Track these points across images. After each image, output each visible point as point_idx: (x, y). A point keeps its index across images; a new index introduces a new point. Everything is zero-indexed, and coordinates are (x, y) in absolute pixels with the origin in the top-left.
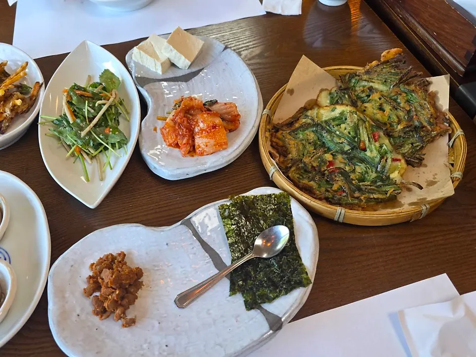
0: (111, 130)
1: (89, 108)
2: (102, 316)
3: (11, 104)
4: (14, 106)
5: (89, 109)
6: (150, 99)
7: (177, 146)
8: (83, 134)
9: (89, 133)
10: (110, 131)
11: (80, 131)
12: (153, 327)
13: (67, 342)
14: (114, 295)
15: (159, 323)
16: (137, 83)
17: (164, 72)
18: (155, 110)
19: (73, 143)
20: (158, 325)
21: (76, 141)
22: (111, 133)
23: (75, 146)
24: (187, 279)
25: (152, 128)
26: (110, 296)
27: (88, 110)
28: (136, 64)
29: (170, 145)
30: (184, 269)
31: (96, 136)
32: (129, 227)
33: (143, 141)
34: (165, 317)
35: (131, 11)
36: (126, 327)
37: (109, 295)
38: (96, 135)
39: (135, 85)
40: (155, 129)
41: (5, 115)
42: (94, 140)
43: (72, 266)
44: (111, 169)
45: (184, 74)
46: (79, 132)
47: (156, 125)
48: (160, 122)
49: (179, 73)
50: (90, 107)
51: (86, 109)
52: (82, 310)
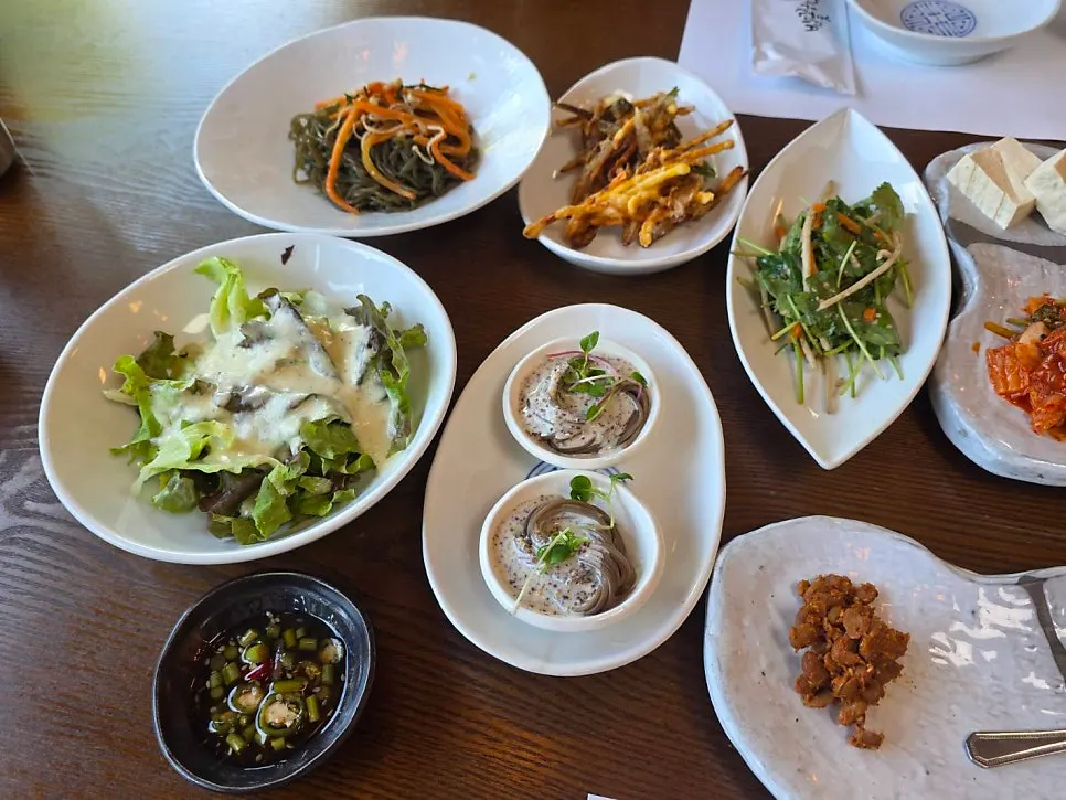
0: (879, 315)
1: (853, 256)
2: (811, 699)
3: (691, 196)
4: (694, 202)
5: (854, 260)
6: (976, 279)
7: (1023, 402)
8: (823, 305)
9: (834, 308)
10: (875, 318)
11: (821, 298)
12: (914, 774)
13: (743, 719)
14: (859, 672)
15: (928, 773)
16: (950, 232)
17: (1013, 226)
18: (984, 306)
19: (795, 316)
20: (925, 775)
21: (802, 314)
22: (876, 322)
23: (794, 323)
24: (1003, 708)
25: (971, 343)
26: (850, 670)
27: (849, 262)
28: (953, 189)
29: (1007, 395)
30: (996, 682)
31: (844, 319)
32: (894, 538)
33: (948, 364)
34: (940, 765)
35: (933, 65)
36: (858, 746)
37: (847, 667)
38: (846, 316)
39: (946, 235)
40: (976, 348)
41: (671, 214)
42: (840, 324)
43: (761, 567)
44: (853, 396)
45: (1055, 244)
46: (817, 298)
47: (980, 340)
48: (989, 335)
49: (1044, 239)
50: (856, 256)
51: (848, 257)
52: (771, 665)
